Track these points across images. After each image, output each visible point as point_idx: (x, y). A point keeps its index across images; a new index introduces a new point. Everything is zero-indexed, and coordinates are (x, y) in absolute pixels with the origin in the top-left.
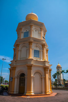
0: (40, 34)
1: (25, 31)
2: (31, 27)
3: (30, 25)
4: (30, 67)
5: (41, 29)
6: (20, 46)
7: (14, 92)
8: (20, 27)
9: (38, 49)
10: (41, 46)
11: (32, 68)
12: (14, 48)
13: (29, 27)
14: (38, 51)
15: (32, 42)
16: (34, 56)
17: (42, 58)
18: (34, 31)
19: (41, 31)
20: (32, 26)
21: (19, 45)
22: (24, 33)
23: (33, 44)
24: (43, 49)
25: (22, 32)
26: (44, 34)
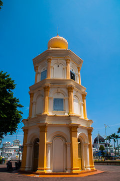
4: (43, 128)
5: (66, 60)
6: (34, 96)
7: (25, 168)
13: (46, 63)
15: (48, 87)
16: (54, 110)
18: (55, 67)
19: (67, 64)
20: (50, 59)
21: (33, 94)
22: (42, 73)
25: (39, 73)
26: (78, 68)
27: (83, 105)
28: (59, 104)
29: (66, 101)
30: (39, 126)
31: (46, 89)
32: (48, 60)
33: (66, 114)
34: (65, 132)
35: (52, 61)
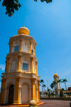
0: (29, 48)
1: (16, 45)
2: (21, 42)
3: (20, 39)
4: (18, 79)
5: (30, 43)
7: (3, 102)
8: (11, 42)
9: (26, 62)
10: (30, 60)
11: (20, 80)
12: (6, 60)
13: (19, 42)
14: (27, 64)
15: (21, 56)
16: (23, 69)
17: (30, 70)
18: (24, 45)
19: (30, 45)
20: (22, 40)
21: (10, 58)
22: (15, 47)
23: (22, 58)
24: (31, 62)
25: (13, 46)
26: (34, 47)
27: (36, 68)
28: (25, 66)
29: (30, 65)
30: (16, 78)
31: (19, 57)
32: (21, 40)
33: (29, 72)
34: (29, 82)
35: (23, 41)
